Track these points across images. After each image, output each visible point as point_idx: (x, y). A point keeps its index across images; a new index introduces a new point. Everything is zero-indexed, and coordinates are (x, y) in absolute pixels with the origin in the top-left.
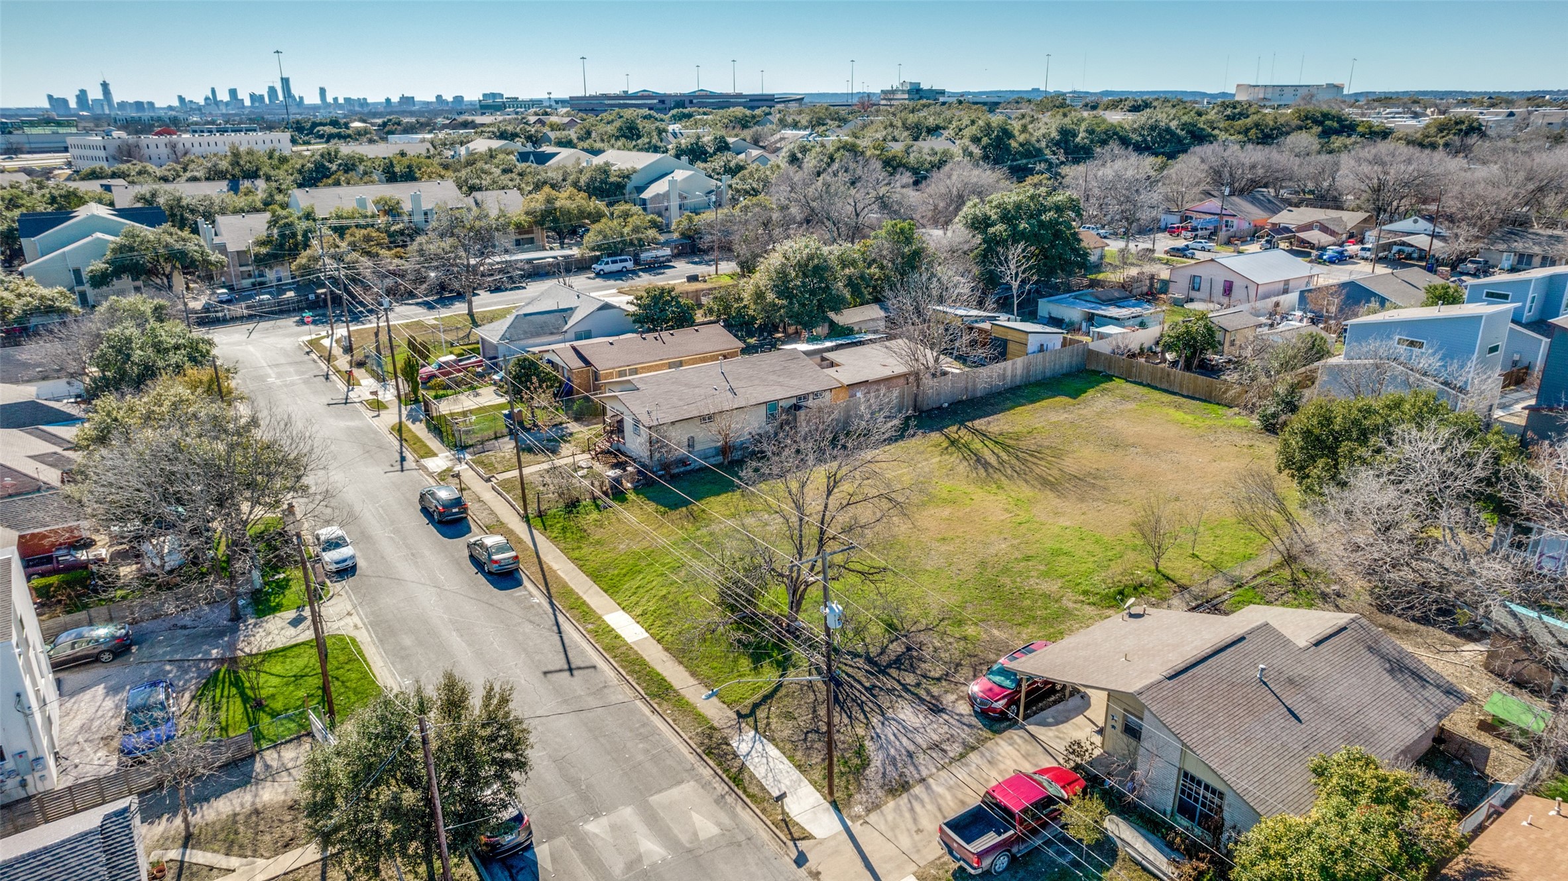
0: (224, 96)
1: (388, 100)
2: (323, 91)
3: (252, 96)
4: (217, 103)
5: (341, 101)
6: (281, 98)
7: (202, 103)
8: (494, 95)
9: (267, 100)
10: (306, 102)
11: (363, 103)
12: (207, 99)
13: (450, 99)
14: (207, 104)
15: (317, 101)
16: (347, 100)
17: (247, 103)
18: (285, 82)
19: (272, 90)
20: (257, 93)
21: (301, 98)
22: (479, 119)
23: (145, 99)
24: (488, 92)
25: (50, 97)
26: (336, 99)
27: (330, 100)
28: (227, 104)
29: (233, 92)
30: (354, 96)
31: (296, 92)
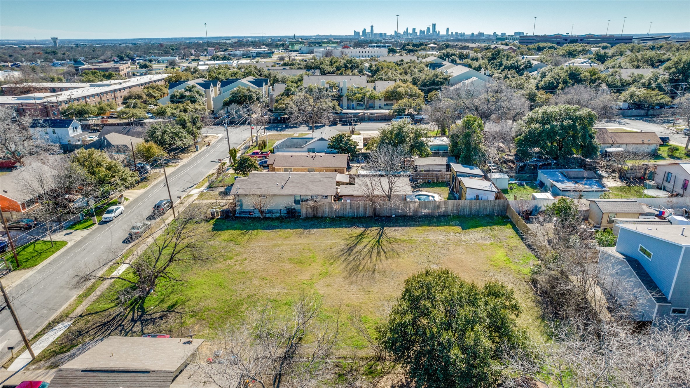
0: (410, 31)
1: (473, 34)
2: (448, 29)
3: (421, 31)
4: (408, 34)
5: (454, 34)
6: (431, 32)
7: (402, 33)
8: (519, 33)
9: (426, 33)
10: (441, 34)
11: (463, 35)
12: (404, 32)
13: (499, 34)
14: (404, 34)
15: (445, 33)
16: (456, 33)
17: (418, 34)
18: (434, 25)
19: (428, 29)
20: (423, 30)
21: (439, 32)
22: (471, 45)
23: (383, 33)
24: (517, 31)
25: (355, 31)
26: (452, 33)
27: (450, 33)
28: (411, 34)
29: (414, 30)
30: (459, 32)
31: (437, 29)
